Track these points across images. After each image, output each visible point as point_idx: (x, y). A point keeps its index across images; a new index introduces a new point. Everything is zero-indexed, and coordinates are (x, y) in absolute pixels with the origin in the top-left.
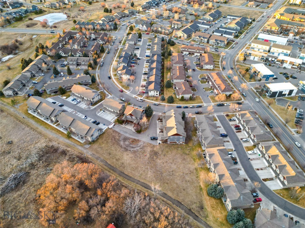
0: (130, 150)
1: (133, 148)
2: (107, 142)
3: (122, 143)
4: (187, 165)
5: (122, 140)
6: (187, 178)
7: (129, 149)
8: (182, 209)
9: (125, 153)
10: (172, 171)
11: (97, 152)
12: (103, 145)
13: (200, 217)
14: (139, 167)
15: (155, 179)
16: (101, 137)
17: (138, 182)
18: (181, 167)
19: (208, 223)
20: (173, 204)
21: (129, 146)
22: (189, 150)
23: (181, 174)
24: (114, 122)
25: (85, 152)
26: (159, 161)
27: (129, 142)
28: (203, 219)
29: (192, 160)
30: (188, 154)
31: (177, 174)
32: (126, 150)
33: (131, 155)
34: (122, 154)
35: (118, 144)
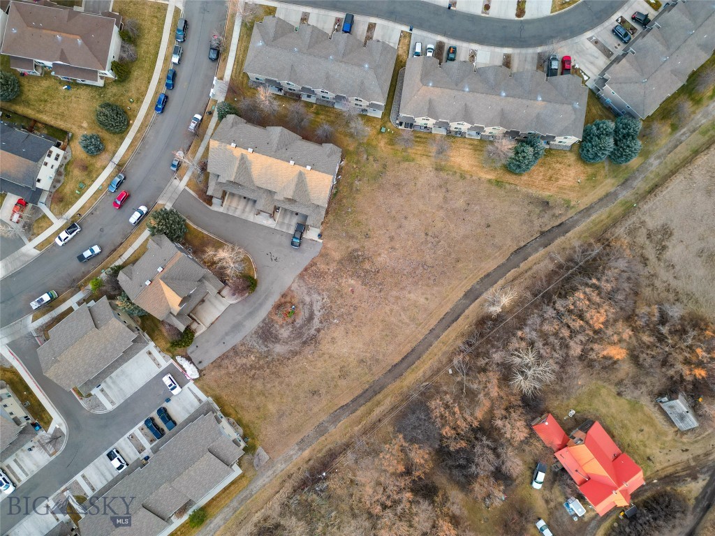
0: (318, 330)
1: (311, 318)
2: (262, 393)
3: (279, 349)
4: (419, 185)
5: (266, 346)
6: (461, 203)
7: (313, 332)
8: (536, 250)
9: (326, 346)
10: (427, 234)
11: (298, 430)
12: (272, 408)
13: (563, 219)
14: (387, 319)
15: (435, 288)
16: (231, 411)
17: (434, 334)
18: (421, 207)
19: (582, 207)
20: (518, 266)
21: (301, 328)
22: (371, 158)
23: (441, 213)
24: (173, 358)
25: (283, 466)
26: (383, 259)
27: (282, 326)
28: (571, 213)
29: (406, 164)
30: (385, 166)
31: (440, 225)
32: (313, 340)
33: (338, 333)
34: (326, 357)
35: (282, 360)
